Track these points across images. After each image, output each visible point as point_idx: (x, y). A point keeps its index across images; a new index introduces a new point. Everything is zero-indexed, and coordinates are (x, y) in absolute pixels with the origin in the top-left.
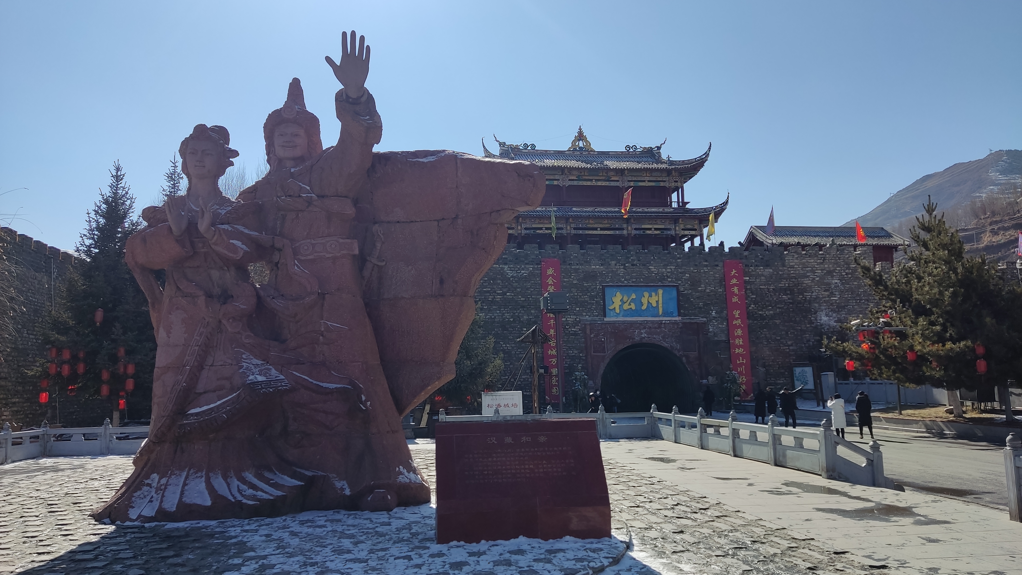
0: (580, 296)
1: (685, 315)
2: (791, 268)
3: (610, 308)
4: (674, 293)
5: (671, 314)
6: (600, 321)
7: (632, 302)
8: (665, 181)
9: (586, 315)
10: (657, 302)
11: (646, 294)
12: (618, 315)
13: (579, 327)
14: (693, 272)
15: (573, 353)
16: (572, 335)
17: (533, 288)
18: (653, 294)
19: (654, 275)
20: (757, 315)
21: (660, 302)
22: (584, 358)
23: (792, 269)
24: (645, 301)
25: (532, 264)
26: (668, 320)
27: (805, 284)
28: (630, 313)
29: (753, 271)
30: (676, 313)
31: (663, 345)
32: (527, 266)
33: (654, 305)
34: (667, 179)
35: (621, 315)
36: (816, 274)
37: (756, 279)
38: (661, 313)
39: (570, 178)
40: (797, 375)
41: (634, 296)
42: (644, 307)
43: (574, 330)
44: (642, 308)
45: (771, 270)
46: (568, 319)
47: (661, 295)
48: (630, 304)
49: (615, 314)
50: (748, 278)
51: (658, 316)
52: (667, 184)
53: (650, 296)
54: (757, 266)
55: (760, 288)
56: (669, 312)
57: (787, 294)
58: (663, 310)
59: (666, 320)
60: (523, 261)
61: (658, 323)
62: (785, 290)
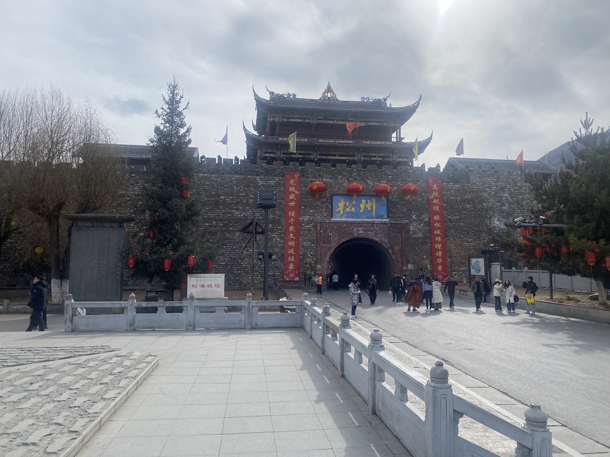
0: (314, 201)
1: (392, 217)
2: (474, 184)
4: (385, 201)
5: (382, 217)
6: (329, 220)
7: (353, 207)
8: (387, 122)
9: (317, 216)
10: (372, 207)
11: (363, 201)
12: (342, 215)
13: (312, 225)
14: (400, 186)
15: (307, 244)
16: (307, 230)
18: (369, 201)
19: (370, 187)
21: (374, 208)
22: (315, 248)
24: (362, 206)
25: (278, 177)
26: (379, 221)
27: (484, 196)
28: (350, 214)
29: (445, 186)
30: (386, 216)
31: (374, 239)
32: (274, 178)
33: (369, 209)
34: (389, 120)
35: (344, 217)
36: (492, 189)
37: (447, 192)
38: (374, 216)
40: (473, 264)
42: (361, 211)
43: (308, 226)
45: (459, 186)
46: (304, 219)
49: (340, 216)
51: (373, 218)
52: (389, 126)
53: (367, 203)
54: (448, 182)
55: (450, 199)
56: (380, 215)
57: (470, 204)
58: (376, 214)
59: (377, 221)
60: (271, 174)
61: (371, 223)
62: (469, 200)
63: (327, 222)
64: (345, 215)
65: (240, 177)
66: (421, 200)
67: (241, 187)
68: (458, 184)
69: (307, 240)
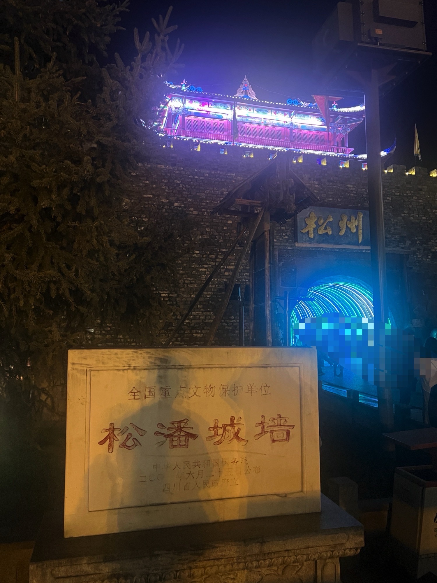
3: (302, 231)
6: (291, 246)
7: (329, 226)
10: (357, 227)
11: (345, 217)
12: (312, 240)
14: (395, 195)
18: (353, 218)
19: (352, 195)
21: (360, 228)
24: (343, 224)
26: (369, 250)
28: (325, 238)
33: (354, 230)
34: (332, 125)
35: (315, 241)
38: (360, 241)
39: (239, 114)
41: (331, 219)
44: (341, 234)
47: (361, 220)
48: (326, 228)
49: (308, 239)
51: (357, 244)
52: (332, 131)
53: (349, 220)
58: (363, 238)
59: (366, 250)
63: (289, 248)
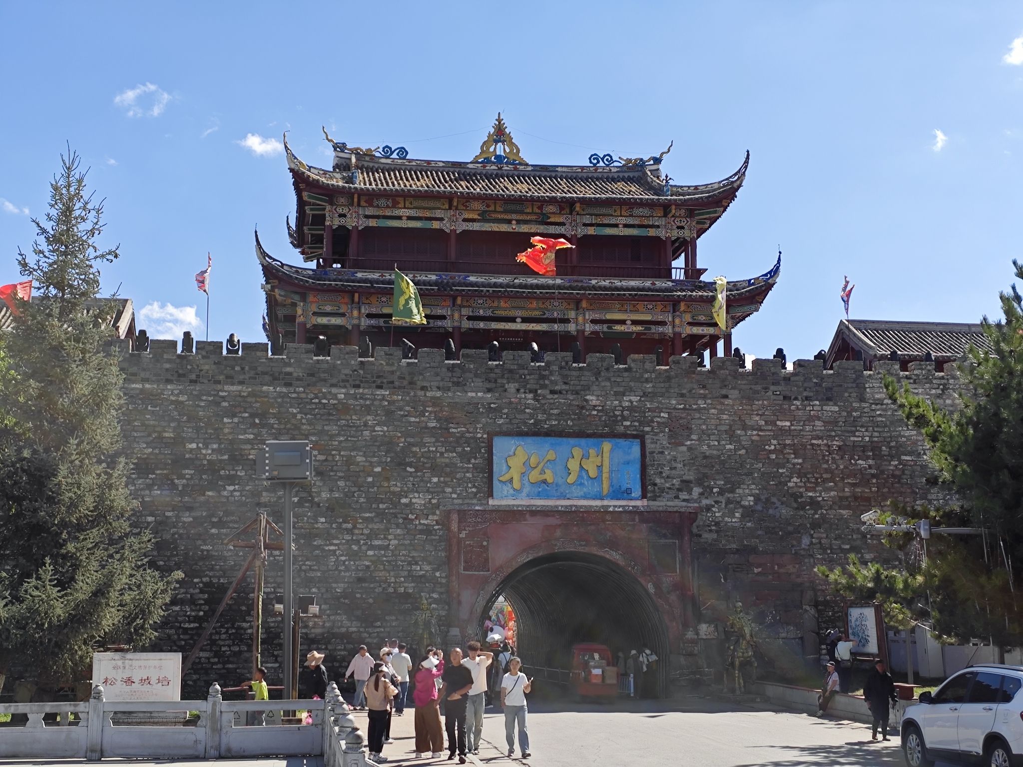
0: (442, 454)
1: (655, 496)
2: (877, 404)
3: (501, 479)
4: (636, 450)
5: (626, 493)
6: (481, 505)
8: (658, 227)
9: (451, 493)
10: (600, 467)
13: (436, 518)
14: (675, 409)
15: (421, 570)
16: (421, 532)
17: (343, 436)
18: (592, 452)
19: (595, 413)
20: (803, 500)
21: (606, 469)
22: (444, 581)
23: (879, 407)
24: (573, 465)
25: (345, 387)
26: (620, 506)
27: (905, 437)
28: (542, 488)
29: (798, 409)
30: (637, 493)
31: (608, 556)
32: (334, 390)
33: (593, 473)
34: (662, 222)
35: (524, 494)
37: (804, 425)
39: (466, 216)
40: (853, 624)
41: (551, 455)
42: (571, 479)
43: (426, 522)
44: (568, 481)
45: (836, 409)
46: (414, 501)
47: (606, 455)
48: (543, 472)
49: (512, 491)
50: (788, 424)
51: (599, 496)
52: (662, 233)
53: (586, 456)
54: (807, 398)
55: (812, 445)
56: (624, 488)
57: (868, 458)
58: (611, 485)
59: (615, 506)
60: (325, 380)
61: (599, 512)
62: (864, 449)
63: (477, 508)
64: (526, 491)
65: (240, 391)
66: (732, 447)
67: (243, 418)
68: (835, 404)
69: (424, 559)
